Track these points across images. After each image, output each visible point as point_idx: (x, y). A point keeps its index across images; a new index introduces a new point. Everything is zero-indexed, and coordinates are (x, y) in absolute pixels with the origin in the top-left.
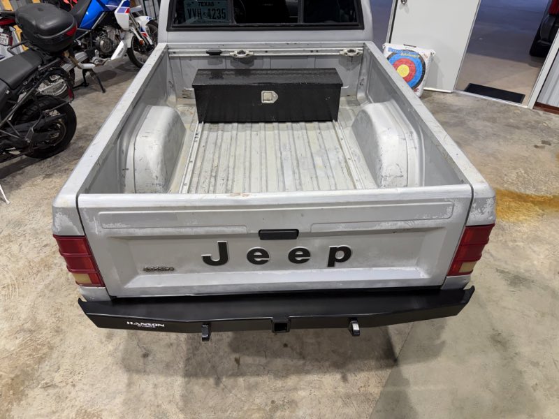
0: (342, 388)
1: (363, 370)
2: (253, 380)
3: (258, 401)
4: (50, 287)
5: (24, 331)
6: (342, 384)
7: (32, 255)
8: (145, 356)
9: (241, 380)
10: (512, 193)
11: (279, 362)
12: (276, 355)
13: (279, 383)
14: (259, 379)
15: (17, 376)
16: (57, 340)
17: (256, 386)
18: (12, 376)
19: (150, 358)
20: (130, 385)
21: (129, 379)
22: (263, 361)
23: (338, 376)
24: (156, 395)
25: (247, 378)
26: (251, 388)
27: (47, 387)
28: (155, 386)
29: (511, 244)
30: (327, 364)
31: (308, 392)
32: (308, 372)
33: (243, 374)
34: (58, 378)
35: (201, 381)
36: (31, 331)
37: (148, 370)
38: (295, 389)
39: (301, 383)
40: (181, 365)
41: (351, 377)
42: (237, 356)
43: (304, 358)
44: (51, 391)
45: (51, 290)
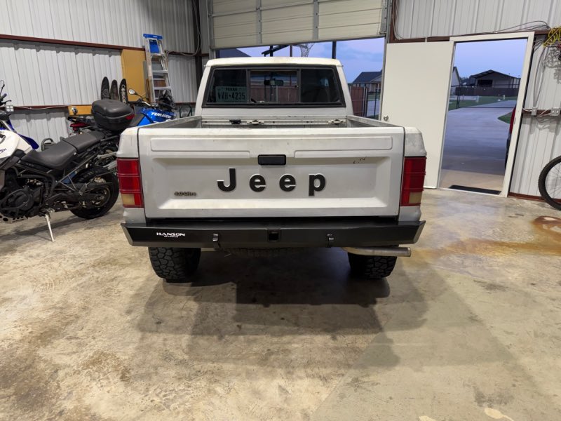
0: (331, 343)
1: (351, 334)
2: (251, 337)
3: (255, 349)
4: (82, 285)
5: (56, 308)
6: (332, 341)
7: (70, 268)
8: (159, 323)
9: (241, 337)
10: (488, 241)
11: (276, 328)
12: (273, 324)
13: (275, 340)
14: (258, 337)
15: (46, 332)
16: (84, 313)
17: (255, 341)
18: (42, 332)
19: (162, 324)
20: (142, 339)
21: (142, 335)
22: (262, 327)
23: (328, 337)
24: (165, 345)
25: (247, 336)
26: (249, 342)
27: (70, 338)
28: (165, 340)
29: (487, 268)
30: (319, 330)
31: (301, 345)
32: (301, 334)
33: (243, 334)
34: (80, 334)
35: (206, 337)
36: (62, 308)
37: (159, 330)
38: (289, 343)
39: (295, 340)
40: (190, 328)
41: (339, 338)
42: (239, 324)
43: (298, 326)
44: (74, 341)
45: (83, 287)
